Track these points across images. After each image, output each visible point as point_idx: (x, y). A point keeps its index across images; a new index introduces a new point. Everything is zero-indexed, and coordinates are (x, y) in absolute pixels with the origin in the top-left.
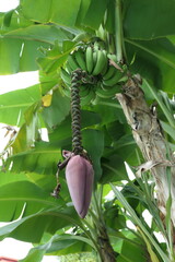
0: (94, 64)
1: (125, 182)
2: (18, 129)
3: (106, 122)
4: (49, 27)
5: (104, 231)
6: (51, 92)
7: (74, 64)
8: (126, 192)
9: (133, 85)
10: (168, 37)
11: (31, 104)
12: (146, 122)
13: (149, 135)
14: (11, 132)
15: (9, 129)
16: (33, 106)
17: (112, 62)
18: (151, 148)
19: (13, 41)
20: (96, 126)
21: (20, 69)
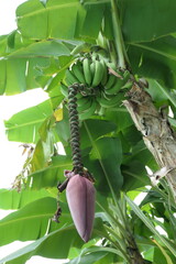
0: (92, 75)
1: (149, 187)
2: (34, 146)
3: (122, 129)
4: (49, 42)
5: (132, 240)
6: (61, 106)
7: (72, 78)
8: (151, 197)
9: (138, 90)
10: (172, 34)
11: (44, 120)
12: (156, 127)
13: (160, 140)
14: (28, 149)
15: (26, 147)
16: (46, 121)
17: (111, 71)
18: (163, 153)
19: (18, 61)
20: (112, 134)
21: (28, 87)
